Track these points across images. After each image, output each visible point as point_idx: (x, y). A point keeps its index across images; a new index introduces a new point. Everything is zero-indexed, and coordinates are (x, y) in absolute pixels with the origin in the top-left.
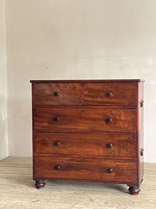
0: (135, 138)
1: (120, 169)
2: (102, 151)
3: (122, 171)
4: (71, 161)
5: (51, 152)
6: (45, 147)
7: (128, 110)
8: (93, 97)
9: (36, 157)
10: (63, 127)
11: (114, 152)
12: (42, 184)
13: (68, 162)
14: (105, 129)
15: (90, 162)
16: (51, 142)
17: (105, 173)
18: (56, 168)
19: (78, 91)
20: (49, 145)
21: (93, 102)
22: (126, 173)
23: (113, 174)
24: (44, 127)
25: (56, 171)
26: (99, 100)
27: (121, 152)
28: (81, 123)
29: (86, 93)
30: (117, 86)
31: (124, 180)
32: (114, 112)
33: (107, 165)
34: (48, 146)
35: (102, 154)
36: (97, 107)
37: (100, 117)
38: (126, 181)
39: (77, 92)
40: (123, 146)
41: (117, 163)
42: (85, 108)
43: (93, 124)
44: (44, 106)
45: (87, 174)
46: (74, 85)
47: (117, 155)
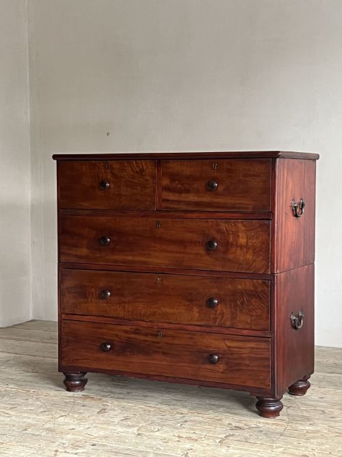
0: (268, 286)
1: (236, 356)
2: (197, 315)
3: (239, 362)
4: (135, 333)
5: (93, 313)
6: (82, 300)
7: (254, 221)
8: (180, 192)
9: (64, 323)
10: (117, 257)
11: (223, 317)
12: (78, 382)
13: (128, 336)
14: (203, 265)
15: (173, 337)
16: (93, 290)
17: (203, 363)
18: (103, 349)
19: (149, 178)
20: (90, 296)
21: (179, 202)
22: (248, 365)
23: (220, 367)
24: (80, 257)
25: (103, 355)
26: (192, 198)
27: (238, 319)
28: (155, 251)
29: (166, 182)
30: (229, 167)
31: (243, 382)
32: (223, 226)
33: (207, 347)
34: (87, 298)
35: (197, 321)
36: (189, 215)
37: (195, 237)
38: (248, 384)
39: (147, 180)
40: (242, 303)
41: (228, 343)
42: (163, 217)
43: (180, 253)
44: (80, 212)
45: (165, 363)
46: (141, 164)
47: (228, 324)
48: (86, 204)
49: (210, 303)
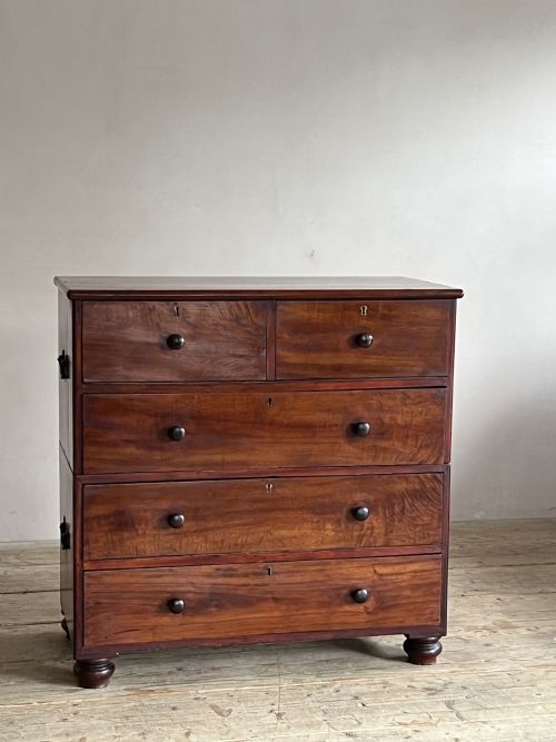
0: (439, 481)
1: (391, 587)
2: (332, 534)
3: (397, 594)
4: (224, 576)
5: (148, 553)
6: (126, 534)
7: (423, 391)
8: (307, 350)
9: (90, 577)
11: (372, 533)
13: (213, 581)
14: (344, 460)
15: (291, 572)
16: (149, 514)
17: (341, 605)
18: (170, 606)
20: (143, 526)
21: (305, 366)
22: (409, 597)
23: (370, 604)
25: (167, 619)
26: (326, 359)
28: (263, 443)
29: (284, 334)
30: (386, 312)
31: (401, 622)
32: (375, 399)
33: (348, 579)
34: (137, 530)
35: (331, 542)
36: (322, 385)
37: (330, 418)
38: (407, 624)
39: (248, 333)
40: (403, 510)
41: (381, 570)
42: (277, 390)
43: (304, 443)
44: (124, 387)
45: (276, 614)
46: (238, 306)
47: (380, 542)
48: (135, 374)
49: (354, 514)
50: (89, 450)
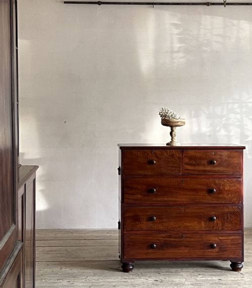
0: (239, 209)
1: (224, 244)
2: (204, 225)
3: (226, 246)
4: (169, 237)
5: (144, 229)
6: (137, 223)
7: (233, 179)
8: (194, 165)
9: (126, 236)
10: (159, 199)
11: (217, 226)
12: (131, 267)
13: (165, 239)
14: (207, 201)
15: (190, 237)
16: (145, 217)
17: (207, 249)
18: (151, 247)
20: (142, 220)
21: (194, 170)
22: (230, 248)
23: (217, 250)
24: (137, 200)
25: (150, 251)
26: (201, 168)
27: (225, 226)
28: (180, 195)
29: (187, 160)
30: (220, 154)
31: (228, 256)
32: (217, 181)
34: (141, 222)
35: (204, 228)
36: (199, 176)
37: (202, 187)
38: (230, 256)
39: (176, 159)
40: (227, 218)
41: (220, 238)
42: (185, 178)
43: (194, 195)
44: (137, 176)
45: (186, 251)
46: (172, 152)
47: (220, 228)
48: (140, 172)
49: (211, 219)
50: (126, 196)
